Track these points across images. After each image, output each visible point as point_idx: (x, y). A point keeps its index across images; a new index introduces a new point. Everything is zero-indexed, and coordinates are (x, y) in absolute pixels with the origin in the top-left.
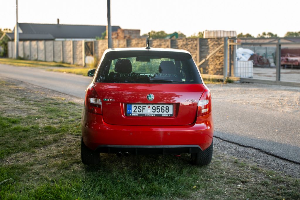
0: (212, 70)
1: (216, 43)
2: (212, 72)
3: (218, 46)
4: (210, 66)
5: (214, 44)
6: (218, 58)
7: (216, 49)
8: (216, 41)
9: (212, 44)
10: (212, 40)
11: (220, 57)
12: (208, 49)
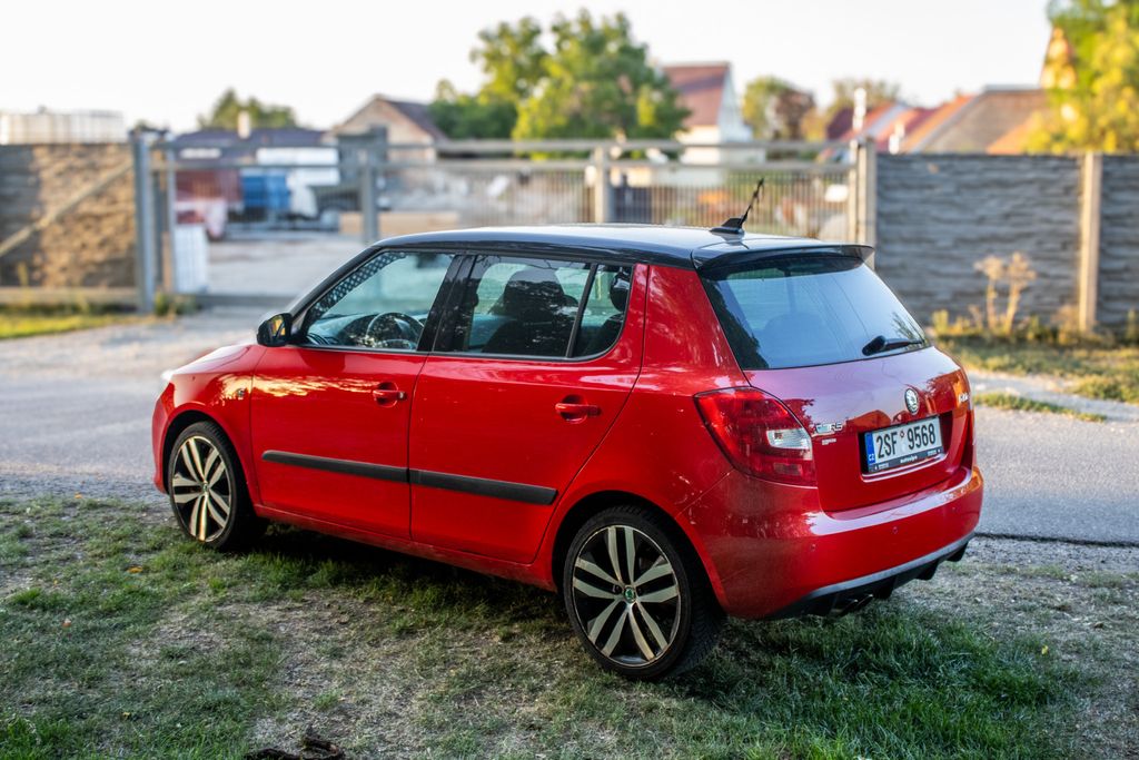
0: (64, 269)
1: (79, 163)
2: (62, 278)
3: (89, 174)
4: (53, 256)
5: (71, 169)
6: (90, 221)
7: (76, 188)
8: (80, 156)
9: (60, 166)
10: (59, 152)
11: (98, 218)
12: (38, 185)
